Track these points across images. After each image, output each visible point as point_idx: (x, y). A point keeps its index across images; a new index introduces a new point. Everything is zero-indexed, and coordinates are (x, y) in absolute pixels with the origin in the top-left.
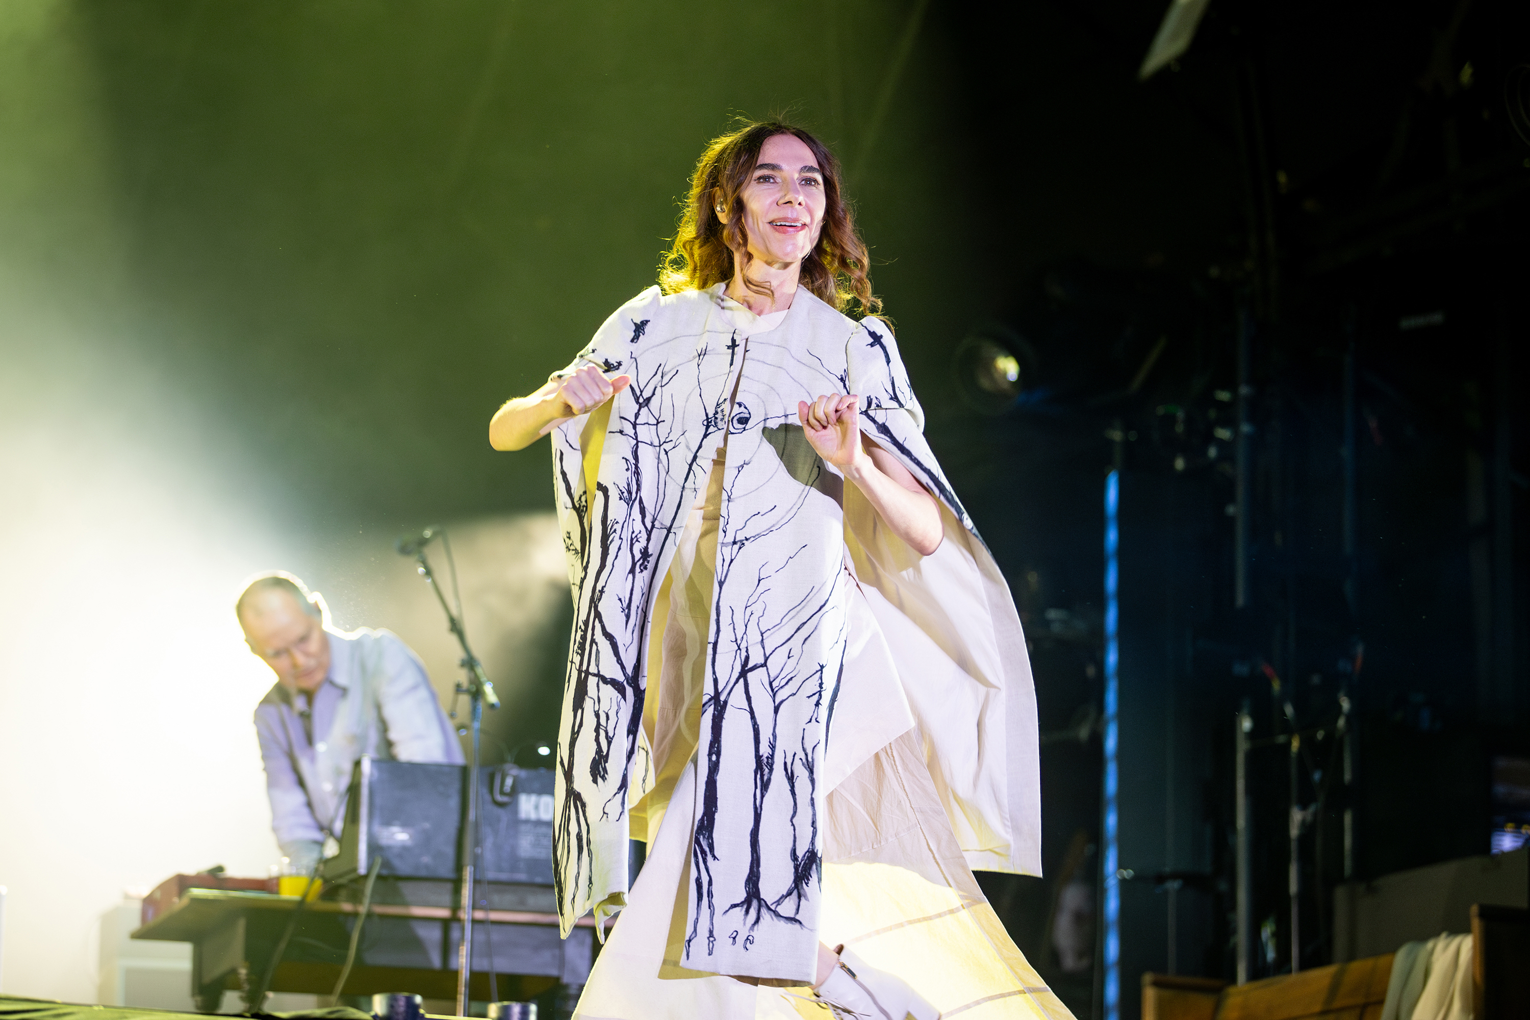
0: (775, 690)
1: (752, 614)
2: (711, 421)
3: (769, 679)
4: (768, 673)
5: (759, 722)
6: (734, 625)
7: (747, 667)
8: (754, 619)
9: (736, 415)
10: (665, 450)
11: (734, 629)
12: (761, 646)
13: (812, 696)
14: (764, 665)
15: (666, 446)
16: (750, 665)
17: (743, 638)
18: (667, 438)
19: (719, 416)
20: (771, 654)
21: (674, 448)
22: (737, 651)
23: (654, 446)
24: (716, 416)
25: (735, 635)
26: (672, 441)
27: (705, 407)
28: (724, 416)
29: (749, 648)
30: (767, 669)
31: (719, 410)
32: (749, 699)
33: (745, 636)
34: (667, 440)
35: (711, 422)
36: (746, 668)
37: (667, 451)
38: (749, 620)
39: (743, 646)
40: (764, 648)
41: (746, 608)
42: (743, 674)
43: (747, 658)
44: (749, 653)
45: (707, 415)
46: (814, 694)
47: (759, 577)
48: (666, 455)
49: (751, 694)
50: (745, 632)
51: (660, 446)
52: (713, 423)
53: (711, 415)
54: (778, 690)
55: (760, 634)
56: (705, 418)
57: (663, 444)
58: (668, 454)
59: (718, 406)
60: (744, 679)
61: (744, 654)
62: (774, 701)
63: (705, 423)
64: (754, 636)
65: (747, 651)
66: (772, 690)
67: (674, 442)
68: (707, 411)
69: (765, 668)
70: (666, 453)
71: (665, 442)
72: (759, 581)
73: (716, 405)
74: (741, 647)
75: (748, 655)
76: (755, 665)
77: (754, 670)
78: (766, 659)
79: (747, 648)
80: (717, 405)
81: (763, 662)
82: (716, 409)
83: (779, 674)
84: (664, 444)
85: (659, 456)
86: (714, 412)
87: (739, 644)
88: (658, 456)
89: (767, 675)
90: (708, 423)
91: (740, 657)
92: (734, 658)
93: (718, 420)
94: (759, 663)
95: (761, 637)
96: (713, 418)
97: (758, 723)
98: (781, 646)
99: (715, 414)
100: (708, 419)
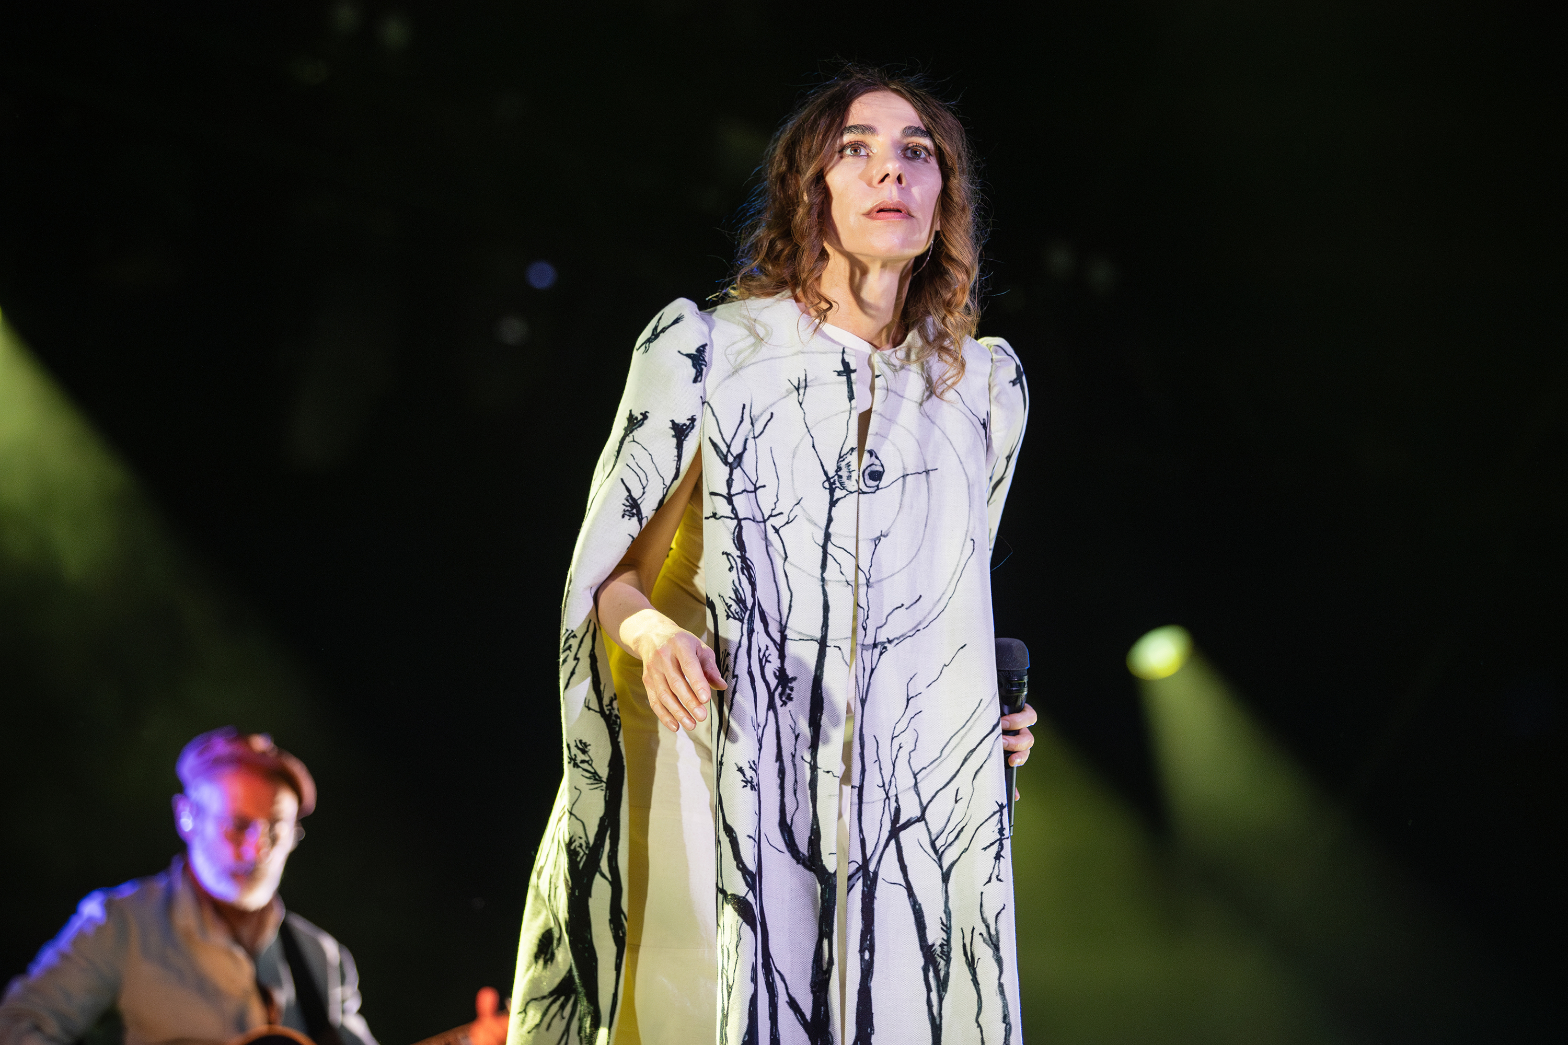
0: (940, 852)
1: (900, 747)
2: (834, 481)
3: (930, 838)
4: (928, 830)
5: (920, 899)
6: (880, 762)
7: (898, 823)
8: (903, 754)
9: (867, 468)
10: (774, 527)
11: (881, 769)
12: (914, 792)
13: (989, 846)
14: (922, 818)
15: (772, 521)
16: (903, 820)
17: (891, 781)
18: (773, 510)
19: (844, 473)
20: (930, 801)
21: (787, 523)
22: (885, 800)
23: (758, 522)
24: (839, 473)
25: (882, 777)
26: (782, 513)
27: (821, 463)
28: (850, 472)
29: (899, 796)
30: (926, 824)
31: (843, 464)
32: (904, 868)
33: (893, 779)
34: (774, 513)
35: (834, 483)
36: (898, 825)
37: (778, 528)
38: (897, 757)
39: (892, 793)
40: (919, 795)
41: (893, 739)
42: (894, 833)
43: (898, 810)
44: (900, 803)
45: (826, 473)
46: (992, 844)
47: (908, 695)
48: (776, 535)
49: (907, 862)
50: (893, 774)
51: (765, 521)
52: (838, 484)
53: (831, 473)
54: (945, 849)
55: (912, 776)
56: (825, 478)
57: (768, 518)
58: (780, 532)
59: (842, 459)
60: (895, 841)
61: (893, 805)
62: (941, 867)
63: (827, 485)
64: (904, 780)
65: (897, 801)
66: (936, 852)
67: (786, 513)
68: (826, 469)
69: (923, 822)
70: (777, 531)
71: (771, 516)
72: (908, 700)
73: (838, 457)
74: (889, 795)
75: (899, 806)
76: (909, 821)
77: (908, 827)
78: (924, 810)
79: (896, 796)
80: (840, 457)
81: (919, 814)
82: (838, 463)
83: (945, 827)
84: (771, 518)
85: (766, 535)
86: (836, 468)
87: (887, 791)
88: (764, 534)
89: (926, 832)
90: (831, 484)
91: (890, 810)
92: (882, 811)
93: (844, 479)
94: (913, 816)
95: (914, 780)
96: (836, 477)
97: (920, 901)
98: (944, 787)
99: (837, 471)
100: (828, 479)
